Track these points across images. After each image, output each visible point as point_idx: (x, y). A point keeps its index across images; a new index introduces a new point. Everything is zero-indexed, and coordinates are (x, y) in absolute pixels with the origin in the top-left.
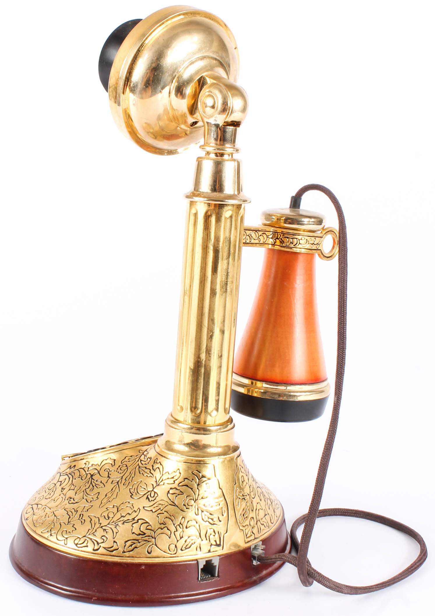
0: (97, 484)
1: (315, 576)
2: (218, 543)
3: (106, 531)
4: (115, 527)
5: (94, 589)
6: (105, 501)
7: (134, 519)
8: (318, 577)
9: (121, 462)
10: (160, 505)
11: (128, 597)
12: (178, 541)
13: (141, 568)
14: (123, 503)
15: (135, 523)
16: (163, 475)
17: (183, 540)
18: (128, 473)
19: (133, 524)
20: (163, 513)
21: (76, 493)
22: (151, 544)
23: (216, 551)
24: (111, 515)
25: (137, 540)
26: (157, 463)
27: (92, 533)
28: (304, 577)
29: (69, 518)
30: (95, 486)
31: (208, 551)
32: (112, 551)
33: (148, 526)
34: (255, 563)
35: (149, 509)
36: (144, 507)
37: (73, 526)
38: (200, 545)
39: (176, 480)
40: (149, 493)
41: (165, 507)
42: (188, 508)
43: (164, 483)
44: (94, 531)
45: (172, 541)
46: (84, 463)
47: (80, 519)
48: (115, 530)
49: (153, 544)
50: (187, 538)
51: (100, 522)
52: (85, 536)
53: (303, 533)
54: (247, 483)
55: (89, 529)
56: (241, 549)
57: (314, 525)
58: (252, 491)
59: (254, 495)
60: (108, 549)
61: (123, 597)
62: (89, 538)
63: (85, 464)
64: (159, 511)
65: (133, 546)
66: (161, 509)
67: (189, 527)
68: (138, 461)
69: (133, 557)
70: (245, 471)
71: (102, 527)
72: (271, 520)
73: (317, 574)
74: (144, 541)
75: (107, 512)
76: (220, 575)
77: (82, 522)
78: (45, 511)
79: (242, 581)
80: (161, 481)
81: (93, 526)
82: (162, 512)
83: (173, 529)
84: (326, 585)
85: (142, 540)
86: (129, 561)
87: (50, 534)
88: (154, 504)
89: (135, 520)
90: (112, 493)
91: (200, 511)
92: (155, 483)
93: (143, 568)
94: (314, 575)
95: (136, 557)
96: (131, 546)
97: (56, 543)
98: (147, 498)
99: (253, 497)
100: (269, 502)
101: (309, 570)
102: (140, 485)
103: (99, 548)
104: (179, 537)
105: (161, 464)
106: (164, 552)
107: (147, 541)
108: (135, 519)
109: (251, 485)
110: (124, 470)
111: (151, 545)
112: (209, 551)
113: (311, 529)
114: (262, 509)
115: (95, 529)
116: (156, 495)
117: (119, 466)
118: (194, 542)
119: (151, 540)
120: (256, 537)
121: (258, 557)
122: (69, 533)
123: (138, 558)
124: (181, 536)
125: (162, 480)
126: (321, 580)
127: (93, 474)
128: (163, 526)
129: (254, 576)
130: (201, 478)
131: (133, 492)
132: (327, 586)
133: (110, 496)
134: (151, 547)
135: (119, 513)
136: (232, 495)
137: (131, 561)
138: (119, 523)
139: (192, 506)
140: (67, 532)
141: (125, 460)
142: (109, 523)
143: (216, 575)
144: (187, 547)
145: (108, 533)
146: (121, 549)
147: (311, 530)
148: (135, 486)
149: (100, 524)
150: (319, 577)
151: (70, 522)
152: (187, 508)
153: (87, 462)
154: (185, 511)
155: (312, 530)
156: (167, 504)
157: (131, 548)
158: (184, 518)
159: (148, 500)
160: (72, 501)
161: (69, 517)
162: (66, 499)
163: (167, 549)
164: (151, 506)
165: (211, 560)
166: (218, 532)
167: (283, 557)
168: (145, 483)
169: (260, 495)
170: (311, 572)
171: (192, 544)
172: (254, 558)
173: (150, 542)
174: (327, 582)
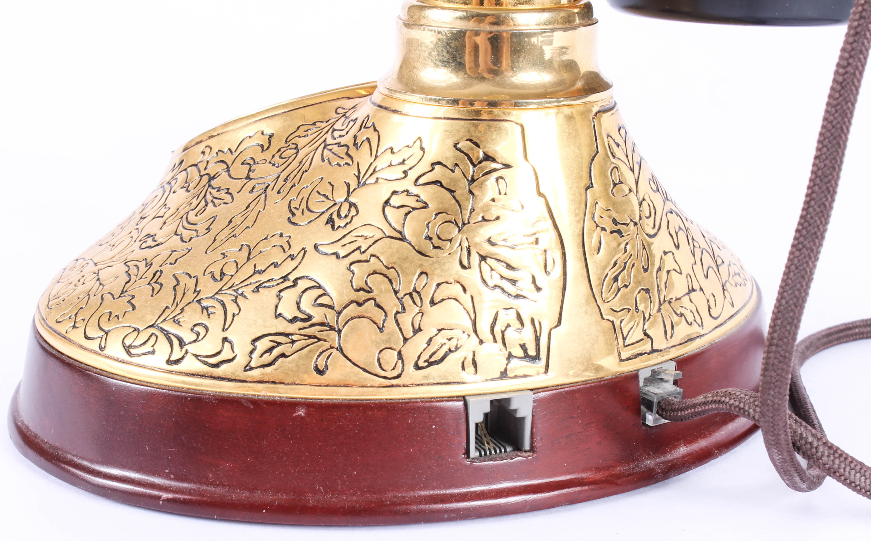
0: (216, 198)
1: (819, 454)
2: (532, 352)
3: (207, 311)
4: (233, 300)
5: (167, 471)
6: (223, 236)
7: (285, 278)
8: (828, 456)
9: (287, 138)
10: (360, 239)
11: (258, 496)
12: (406, 340)
13: (295, 415)
14: (266, 238)
15: (287, 288)
16: (376, 157)
17: (422, 339)
18: (295, 164)
19: (281, 291)
20: (367, 261)
21: (165, 223)
22: (327, 345)
23: (525, 376)
24: (230, 270)
25: (287, 335)
26: (368, 128)
27: (172, 316)
28: (782, 455)
29: (127, 283)
30: (212, 201)
31: (498, 375)
32: (217, 366)
33: (320, 296)
34: (651, 419)
35: (329, 250)
36: (316, 247)
37: (129, 302)
38: (474, 355)
39: (410, 169)
40: (336, 208)
41: (374, 243)
42: (439, 248)
43: (377, 179)
44: (178, 311)
45: (388, 341)
46: (201, 151)
47: (151, 283)
48: (232, 308)
49: (332, 348)
50: (436, 332)
51: (198, 289)
52: (152, 326)
53: (773, 313)
54: (630, 191)
55: (167, 307)
56: (606, 375)
57: (808, 287)
58: (648, 215)
59: (653, 228)
60: (206, 359)
61: (245, 494)
62: (162, 330)
63: (203, 153)
64: (357, 256)
65: (276, 352)
66: (362, 250)
67: (440, 302)
68: (327, 132)
69: (274, 382)
70: (627, 157)
71: (199, 302)
72: (709, 308)
73: (826, 448)
74: (307, 338)
75: (224, 261)
76: (537, 444)
77: (153, 289)
78: (82, 271)
79: (608, 468)
80: (371, 175)
81: (178, 300)
82: (363, 257)
83: (392, 305)
84: (854, 482)
85: (300, 335)
86: (263, 393)
87: (73, 324)
88: (344, 236)
89: (289, 280)
90: (245, 216)
91: (475, 258)
92: (356, 179)
93: (300, 415)
94: (817, 452)
95: (283, 383)
96: (270, 350)
97: (81, 347)
98: (330, 221)
99: (652, 232)
100: (708, 261)
101: (801, 434)
102: (316, 189)
103: (183, 358)
104: (411, 329)
105: (375, 130)
106: (365, 370)
107: (315, 337)
108: (290, 277)
109: (644, 200)
110: (289, 158)
111: (327, 350)
112: (504, 374)
113: (798, 299)
114: (681, 273)
115: (181, 306)
116: (353, 212)
117: (279, 150)
118: (455, 345)
119: (328, 336)
120: (655, 348)
121: (659, 403)
122: (116, 318)
123: (288, 384)
124: (417, 327)
125: (374, 171)
126: (836, 466)
127: (215, 175)
128: (362, 296)
129: (648, 459)
130: (480, 162)
131: (295, 208)
132: (856, 486)
133: (239, 223)
134: (327, 354)
135: (251, 264)
136: (578, 218)
137: (269, 394)
138: (244, 289)
139: (450, 240)
140: (113, 316)
141: (296, 134)
142: (220, 290)
143: (527, 446)
144: (432, 360)
145: (211, 315)
146: (241, 360)
147: (801, 301)
148: (305, 193)
149: (197, 293)
150: (832, 458)
151: (126, 291)
152: (435, 248)
153: (207, 148)
154: (430, 255)
155: (804, 301)
156: (379, 235)
157: (268, 358)
158: (426, 274)
159: (329, 226)
160: (150, 242)
161: (128, 279)
162: (138, 240)
163: (374, 364)
164: (336, 242)
165: (508, 401)
166: (533, 321)
167: (723, 399)
168: (330, 183)
169: (677, 234)
170: (806, 443)
171: (450, 350)
172: (649, 406)
173: (325, 341)
174: (858, 475)
